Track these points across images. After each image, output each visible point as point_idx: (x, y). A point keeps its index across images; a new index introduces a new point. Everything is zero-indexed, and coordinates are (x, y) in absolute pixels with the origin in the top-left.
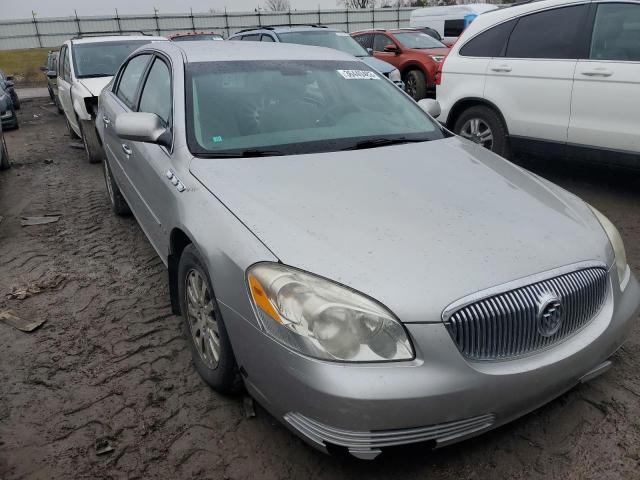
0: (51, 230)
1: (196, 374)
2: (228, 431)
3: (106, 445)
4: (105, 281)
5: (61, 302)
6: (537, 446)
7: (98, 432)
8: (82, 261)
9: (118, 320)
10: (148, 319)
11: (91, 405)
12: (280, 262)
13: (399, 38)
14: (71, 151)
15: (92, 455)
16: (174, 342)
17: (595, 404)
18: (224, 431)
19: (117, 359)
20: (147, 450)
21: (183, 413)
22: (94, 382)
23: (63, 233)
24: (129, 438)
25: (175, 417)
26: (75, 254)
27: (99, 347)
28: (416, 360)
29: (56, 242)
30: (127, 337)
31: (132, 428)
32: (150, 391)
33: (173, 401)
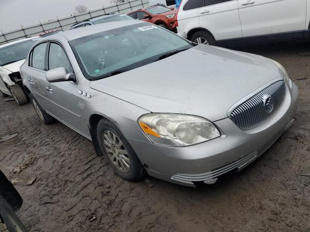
0: (17, 140)
1: (119, 178)
2: (144, 195)
3: (92, 217)
4: (55, 154)
5: (39, 169)
6: (276, 160)
7: (86, 213)
8: (40, 148)
9: (71, 167)
10: (84, 163)
11: (76, 205)
12: (152, 113)
13: (148, 11)
14: (7, 103)
15: (88, 223)
16: (102, 168)
17: (292, 138)
18: (142, 196)
19: (78, 183)
20: (112, 213)
21: (120, 195)
22: (73, 195)
23: (23, 140)
24: (101, 212)
25: (118, 197)
26: (34, 146)
27: (67, 181)
28: (222, 136)
29: (22, 144)
30: (79, 173)
31: (100, 207)
32: (101, 191)
33: (113, 192)
